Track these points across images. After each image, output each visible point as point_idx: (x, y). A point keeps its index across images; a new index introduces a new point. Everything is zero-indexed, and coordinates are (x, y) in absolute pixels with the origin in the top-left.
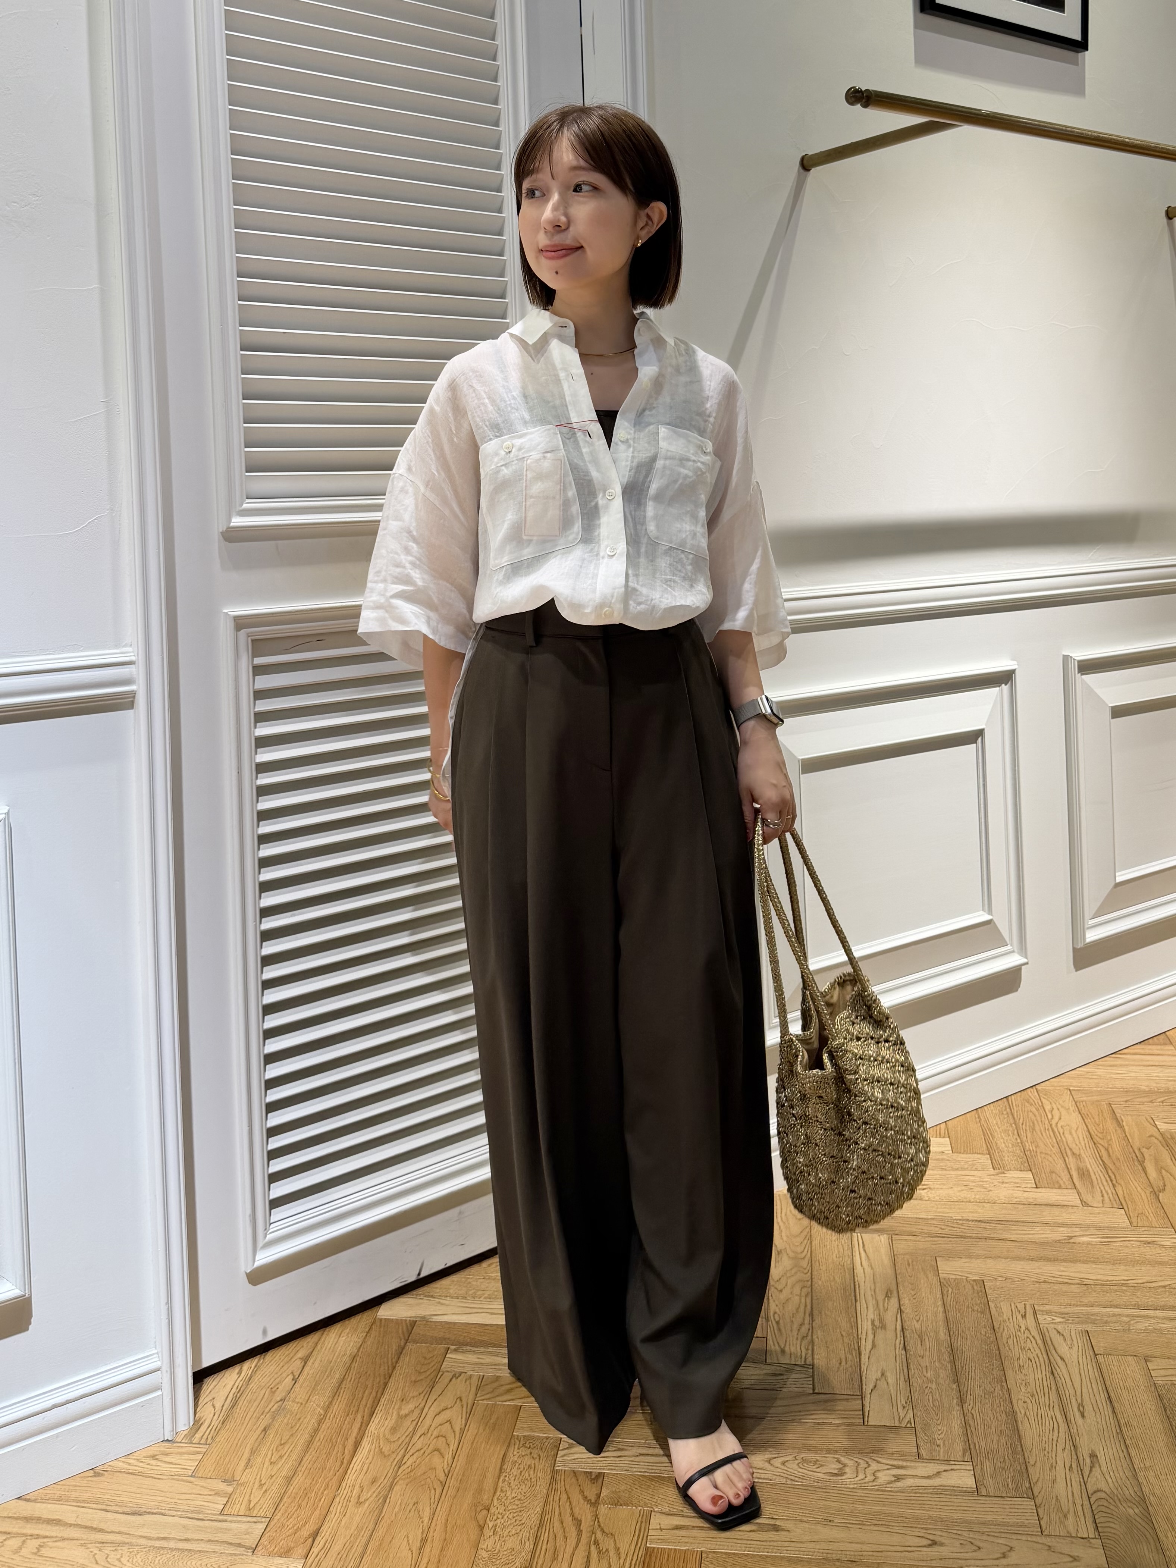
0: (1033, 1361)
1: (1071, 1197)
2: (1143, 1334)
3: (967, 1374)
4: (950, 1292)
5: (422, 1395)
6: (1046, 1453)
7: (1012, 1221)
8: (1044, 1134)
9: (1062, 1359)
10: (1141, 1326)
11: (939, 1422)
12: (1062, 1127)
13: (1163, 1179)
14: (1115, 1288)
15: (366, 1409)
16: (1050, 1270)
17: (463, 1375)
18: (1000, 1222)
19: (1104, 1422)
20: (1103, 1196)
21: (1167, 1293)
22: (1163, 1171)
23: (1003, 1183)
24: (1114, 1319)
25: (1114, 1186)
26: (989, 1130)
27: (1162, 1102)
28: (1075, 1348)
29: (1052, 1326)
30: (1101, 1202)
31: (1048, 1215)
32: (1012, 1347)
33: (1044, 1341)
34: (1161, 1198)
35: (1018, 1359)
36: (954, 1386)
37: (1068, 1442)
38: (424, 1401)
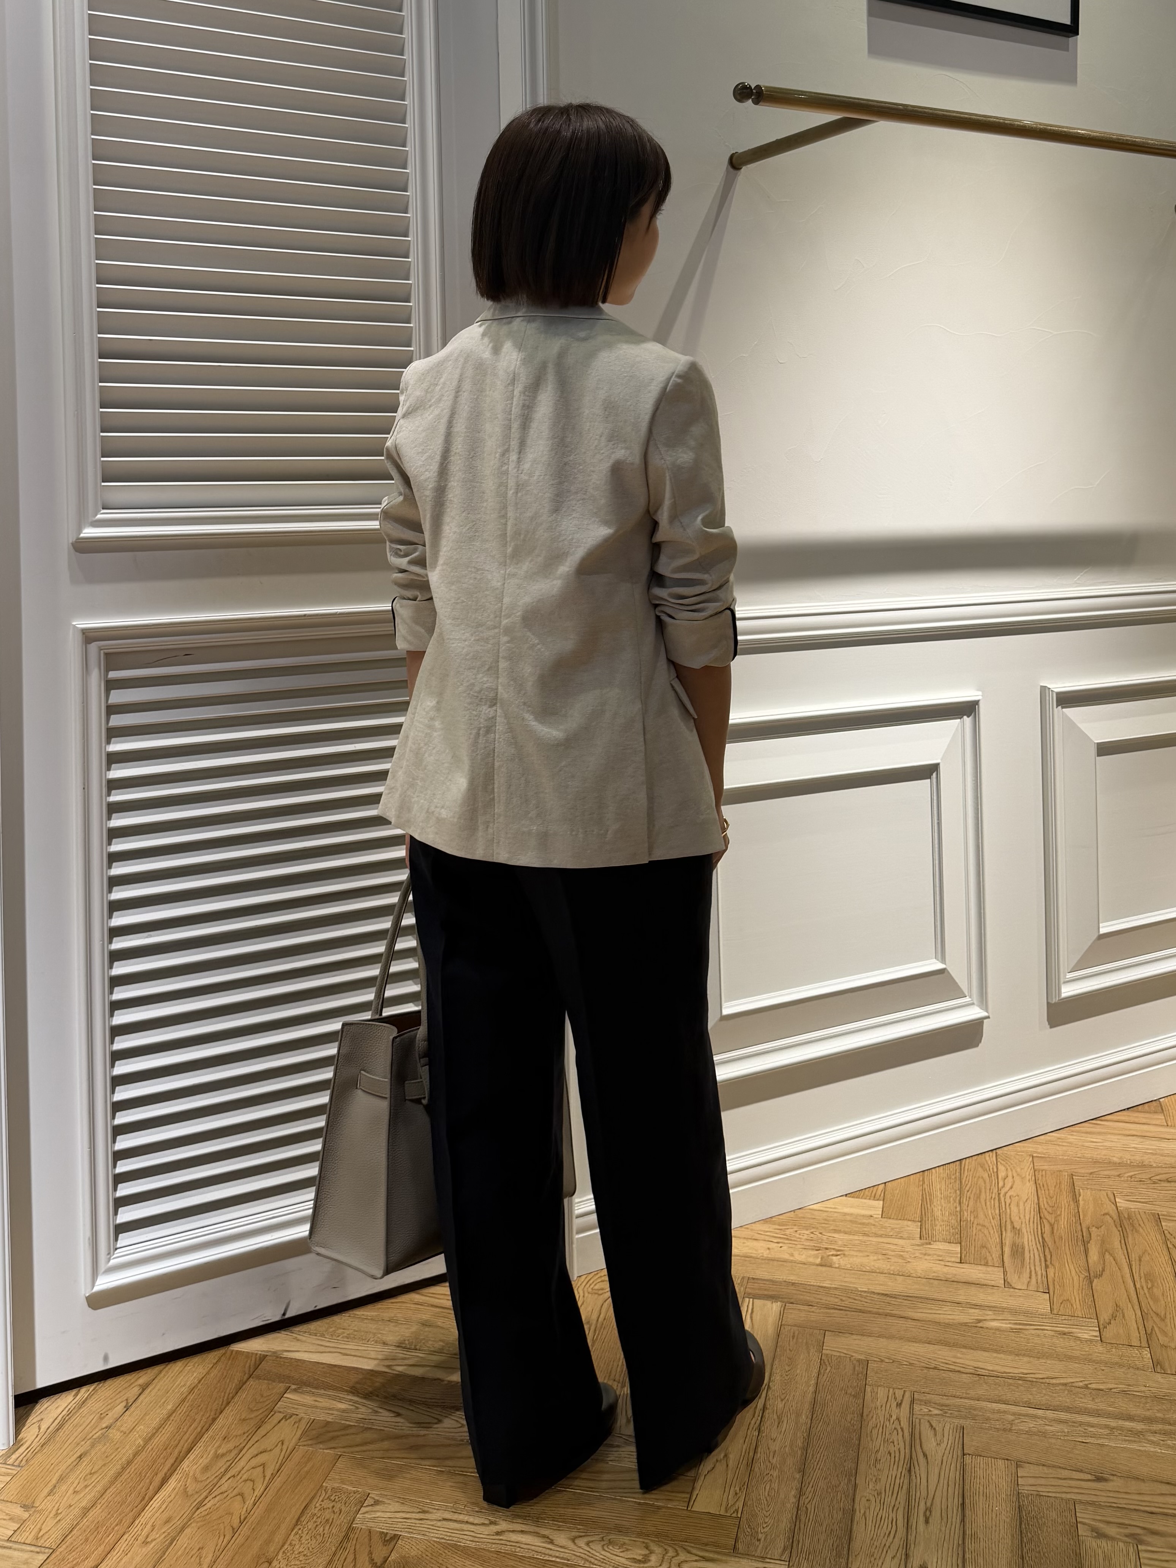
0: (893, 1455)
1: (995, 1276)
2: (1024, 1436)
3: (816, 1464)
4: (828, 1371)
5: (246, 1435)
6: (872, 1559)
7: (921, 1298)
8: (988, 1203)
9: (925, 1455)
10: (1024, 1427)
11: (768, 1513)
12: (1010, 1197)
13: (1104, 1264)
14: (1010, 1381)
15: (186, 1445)
16: (944, 1355)
17: (294, 1417)
18: (907, 1297)
19: (948, 1531)
20: (1030, 1278)
21: (1066, 1392)
22: (1107, 1256)
23: (925, 1254)
24: (996, 1416)
25: (1047, 1267)
26: (930, 1195)
27: (1131, 1177)
28: (944, 1445)
29: (926, 1418)
30: (1026, 1282)
31: (962, 1295)
32: (874, 1437)
33: (912, 1435)
34: (1093, 1285)
35: (877, 1451)
36: (798, 1476)
37: (900, 1549)
38: (246, 1441)
